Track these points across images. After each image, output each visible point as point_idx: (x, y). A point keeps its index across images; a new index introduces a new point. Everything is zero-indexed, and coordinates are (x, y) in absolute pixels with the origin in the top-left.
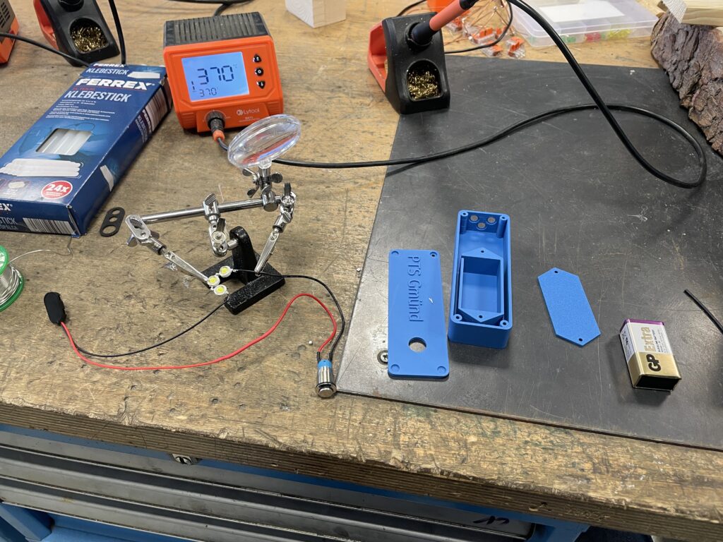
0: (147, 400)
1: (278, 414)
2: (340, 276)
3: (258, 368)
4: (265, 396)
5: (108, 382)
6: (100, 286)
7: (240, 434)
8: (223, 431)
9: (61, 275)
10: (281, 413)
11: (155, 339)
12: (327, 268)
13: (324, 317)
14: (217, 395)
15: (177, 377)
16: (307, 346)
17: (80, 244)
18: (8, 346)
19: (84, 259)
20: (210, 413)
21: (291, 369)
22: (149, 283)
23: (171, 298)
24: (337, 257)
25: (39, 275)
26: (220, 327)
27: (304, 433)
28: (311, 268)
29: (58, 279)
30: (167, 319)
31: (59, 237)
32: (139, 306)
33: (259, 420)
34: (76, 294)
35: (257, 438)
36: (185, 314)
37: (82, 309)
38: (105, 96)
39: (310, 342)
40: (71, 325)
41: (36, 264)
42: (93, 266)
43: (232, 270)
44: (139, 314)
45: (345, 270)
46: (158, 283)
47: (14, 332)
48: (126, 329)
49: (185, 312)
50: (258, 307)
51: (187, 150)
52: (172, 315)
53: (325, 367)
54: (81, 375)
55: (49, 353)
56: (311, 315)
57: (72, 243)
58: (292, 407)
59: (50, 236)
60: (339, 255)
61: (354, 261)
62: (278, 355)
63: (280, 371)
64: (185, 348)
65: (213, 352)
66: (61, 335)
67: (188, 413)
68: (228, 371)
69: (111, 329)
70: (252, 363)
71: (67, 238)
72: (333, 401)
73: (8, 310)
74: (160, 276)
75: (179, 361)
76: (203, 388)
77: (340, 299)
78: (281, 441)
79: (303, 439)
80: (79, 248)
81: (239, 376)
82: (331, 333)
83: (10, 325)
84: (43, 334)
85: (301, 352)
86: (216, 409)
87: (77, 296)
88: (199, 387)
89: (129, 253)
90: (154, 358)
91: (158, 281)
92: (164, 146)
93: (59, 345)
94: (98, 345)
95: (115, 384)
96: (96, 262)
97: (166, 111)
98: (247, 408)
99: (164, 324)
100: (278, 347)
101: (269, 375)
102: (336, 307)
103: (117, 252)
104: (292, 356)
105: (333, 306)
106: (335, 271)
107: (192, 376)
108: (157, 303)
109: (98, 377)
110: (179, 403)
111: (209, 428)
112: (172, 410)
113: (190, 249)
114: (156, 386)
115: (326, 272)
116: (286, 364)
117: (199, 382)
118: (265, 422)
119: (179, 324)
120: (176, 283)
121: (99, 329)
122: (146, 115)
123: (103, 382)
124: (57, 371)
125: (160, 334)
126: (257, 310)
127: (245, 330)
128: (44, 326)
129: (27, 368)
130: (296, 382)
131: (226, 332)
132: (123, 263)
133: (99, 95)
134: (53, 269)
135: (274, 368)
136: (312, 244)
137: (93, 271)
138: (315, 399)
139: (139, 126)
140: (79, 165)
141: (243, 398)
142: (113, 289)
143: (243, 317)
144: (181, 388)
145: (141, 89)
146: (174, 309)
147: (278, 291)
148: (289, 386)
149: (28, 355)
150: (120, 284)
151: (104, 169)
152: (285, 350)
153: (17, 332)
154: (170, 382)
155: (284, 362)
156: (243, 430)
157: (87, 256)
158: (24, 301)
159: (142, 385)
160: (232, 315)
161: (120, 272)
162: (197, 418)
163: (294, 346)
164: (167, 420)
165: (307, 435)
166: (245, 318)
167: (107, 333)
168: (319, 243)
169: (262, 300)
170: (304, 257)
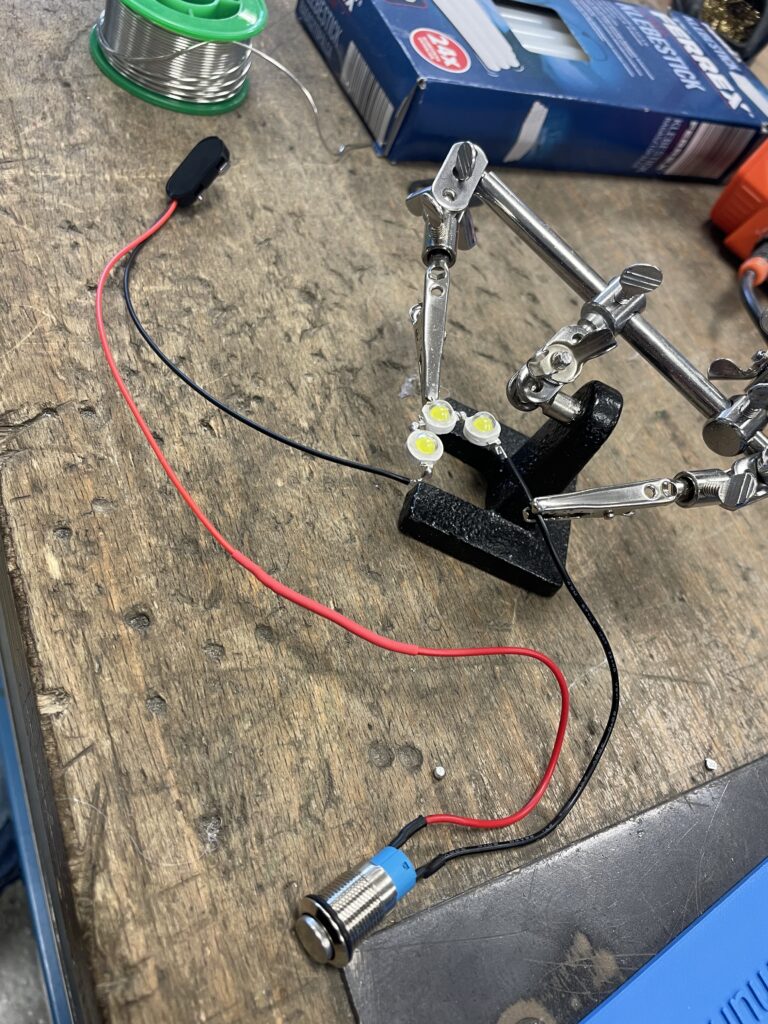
0: (68, 457)
1: (182, 823)
2: (662, 725)
3: (292, 675)
4: (218, 746)
5: (76, 355)
6: (303, 235)
7: (69, 750)
8: (61, 694)
9: (282, 162)
10: (188, 831)
11: (241, 394)
12: (656, 678)
13: (531, 759)
14: (161, 616)
15: (163, 491)
16: (425, 769)
17: (368, 163)
18: (72, 141)
19: (341, 185)
20: (97, 630)
21: (336, 766)
22: (365, 316)
23: (355, 376)
24: (699, 684)
25: (260, 128)
26: (349, 515)
27: (156, 949)
28: (628, 634)
29: (273, 160)
30: (302, 393)
31: (358, 127)
32: (300, 324)
33: (135, 778)
34: (258, 203)
35: (76, 809)
36: (336, 421)
37: (231, 228)
38: (669, 54)
39: (440, 771)
40: (183, 223)
41: (282, 115)
42: (337, 204)
43: (498, 442)
44: (281, 334)
45: (683, 726)
46: (374, 332)
47: (111, 138)
48: (232, 326)
49: (341, 420)
50: (451, 572)
51: (675, 245)
52: (317, 398)
53: (388, 880)
54: (69, 294)
55: (93, 215)
56: (513, 719)
57: (362, 150)
58: (223, 853)
59: (350, 113)
60: (707, 683)
61: (721, 736)
62: (357, 706)
63: (312, 741)
64: (250, 469)
65: (275, 537)
66: (147, 216)
67: (73, 573)
68: (243, 603)
69: (215, 298)
70: (298, 649)
71: (366, 139)
72: (305, 971)
73: (155, 110)
74: (393, 329)
75: (211, 473)
76: (164, 570)
77: (606, 769)
78: (99, 887)
79: (134, 958)
80: (358, 165)
81: (243, 639)
82: (502, 812)
83: (123, 126)
84: (134, 186)
85: (401, 762)
86: (117, 638)
87: (254, 208)
88: (163, 559)
89: (403, 250)
90: (189, 414)
91: (380, 331)
92: (652, 205)
93: (120, 222)
94: (161, 293)
95: (80, 369)
96: (348, 205)
97: (716, 175)
98: (158, 721)
99: (287, 392)
100: (377, 691)
101: (287, 719)
102: (576, 774)
103: (392, 230)
104: (375, 744)
105: (572, 763)
106: (663, 703)
107: (185, 525)
108: (328, 355)
109: (79, 327)
110: (92, 538)
111: (51, 655)
112: (65, 530)
113: (490, 353)
114: (115, 457)
115: (646, 683)
116: (340, 743)
117: (178, 551)
118: (138, 801)
119: (305, 425)
120: (397, 367)
121: (203, 276)
122: (688, 133)
123: (71, 344)
124: (56, 247)
125: (258, 398)
126: (441, 574)
127: (376, 576)
128: (153, 180)
129: (35, 191)
130: (305, 808)
131: (346, 536)
132: (377, 250)
133: (663, 46)
134: (288, 143)
135: (312, 717)
136: (682, 600)
137: (325, 208)
138: (283, 907)
139: (660, 133)
140: (516, 64)
141: (186, 691)
142: (308, 258)
143: (406, 551)
144: (138, 519)
145: (727, 100)
146: (334, 395)
147: (520, 592)
148: (285, 795)
149: (67, 180)
150: (327, 266)
151: (538, 112)
152: (380, 713)
153: (114, 142)
154: (143, 483)
155: (345, 733)
156: (85, 751)
157: (351, 186)
158: (190, 128)
159: (103, 426)
160: (394, 525)
161: (354, 254)
162: (71, 605)
163: (404, 730)
164: (30, 535)
165: (151, 964)
166: (405, 558)
167: (201, 295)
168: (699, 615)
169: (475, 571)
170: (641, 603)
